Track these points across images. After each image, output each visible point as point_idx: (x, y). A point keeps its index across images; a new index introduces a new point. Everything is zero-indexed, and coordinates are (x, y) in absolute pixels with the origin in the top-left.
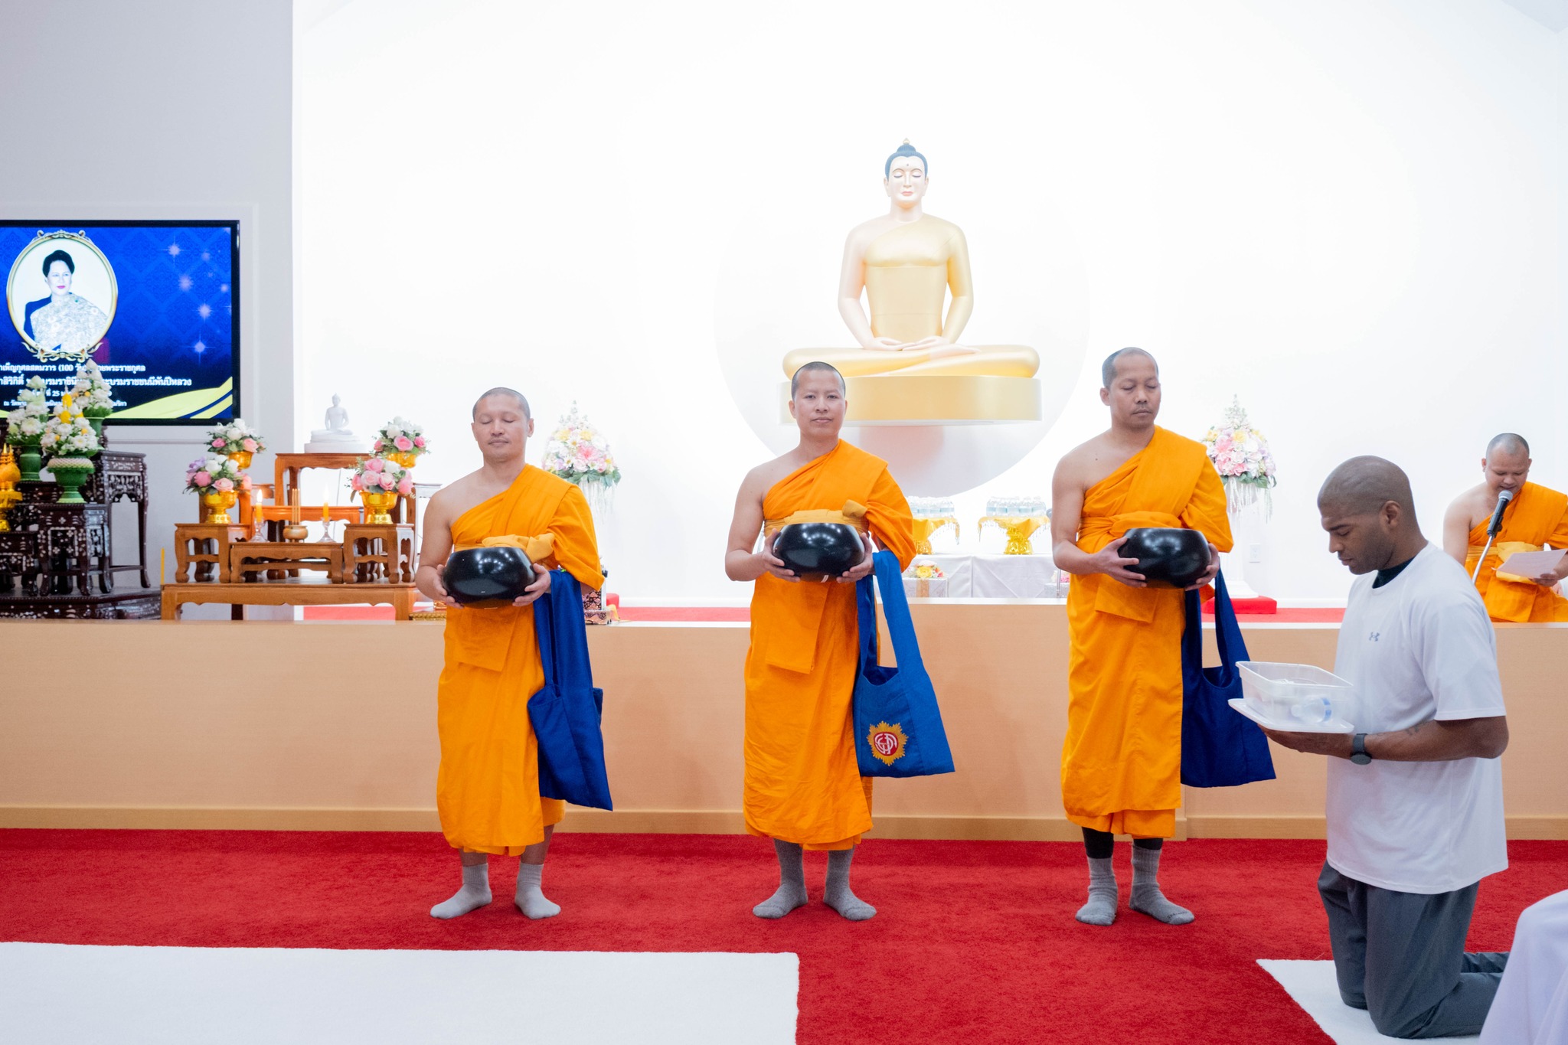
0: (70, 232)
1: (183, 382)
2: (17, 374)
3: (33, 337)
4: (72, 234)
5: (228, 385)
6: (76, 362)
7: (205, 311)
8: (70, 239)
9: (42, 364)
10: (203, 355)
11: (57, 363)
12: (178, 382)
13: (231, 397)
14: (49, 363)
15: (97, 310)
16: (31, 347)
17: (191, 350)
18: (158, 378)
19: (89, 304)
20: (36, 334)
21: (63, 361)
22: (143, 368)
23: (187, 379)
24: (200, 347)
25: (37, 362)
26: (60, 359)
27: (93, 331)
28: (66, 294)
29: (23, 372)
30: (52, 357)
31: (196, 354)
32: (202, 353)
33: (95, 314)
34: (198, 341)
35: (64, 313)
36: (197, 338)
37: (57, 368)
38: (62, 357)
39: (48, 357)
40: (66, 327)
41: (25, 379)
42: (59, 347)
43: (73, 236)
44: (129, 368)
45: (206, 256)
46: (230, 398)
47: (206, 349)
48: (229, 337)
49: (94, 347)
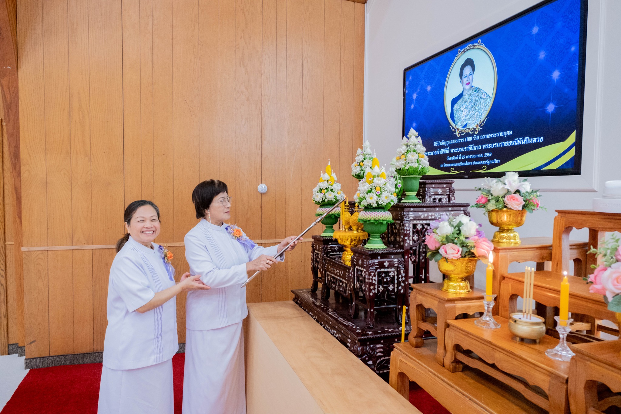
0: (473, 44)
1: (537, 140)
2: (446, 147)
3: (454, 121)
4: (474, 44)
5: (572, 138)
6: (474, 134)
7: (556, 74)
8: (473, 48)
9: (458, 138)
10: (552, 114)
11: (464, 137)
12: (534, 140)
13: (574, 148)
14: (461, 137)
15: (486, 94)
16: (453, 128)
17: (544, 111)
18: (520, 139)
19: (481, 91)
20: (456, 119)
21: (468, 135)
22: (510, 133)
23: (540, 137)
24: (551, 108)
25: (455, 137)
26: (466, 133)
27: (483, 110)
28: (470, 88)
29: (450, 145)
30: (463, 133)
31: (548, 114)
32: (552, 112)
33: (485, 98)
34: (550, 103)
35: (469, 101)
36: (549, 100)
37: (464, 140)
38: (467, 131)
39: (461, 132)
40: (469, 111)
41: (450, 150)
42: (466, 125)
43: (475, 46)
44: (502, 134)
45: (559, 25)
46: (573, 150)
47: (555, 108)
48: (574, 95)
49: (483, 122)
